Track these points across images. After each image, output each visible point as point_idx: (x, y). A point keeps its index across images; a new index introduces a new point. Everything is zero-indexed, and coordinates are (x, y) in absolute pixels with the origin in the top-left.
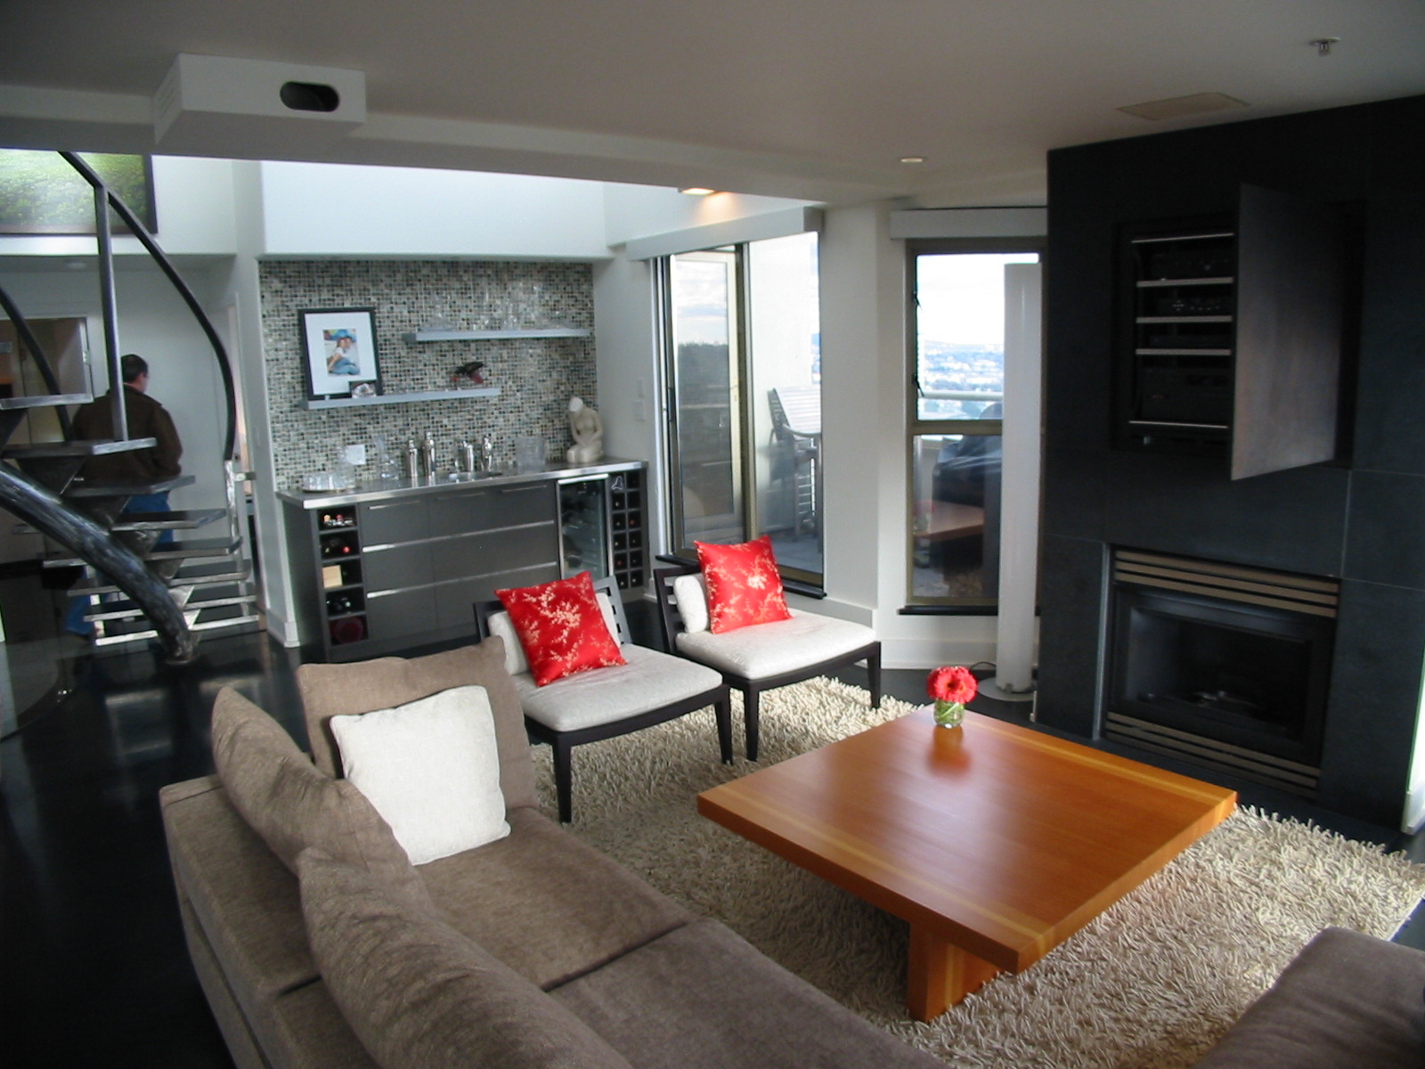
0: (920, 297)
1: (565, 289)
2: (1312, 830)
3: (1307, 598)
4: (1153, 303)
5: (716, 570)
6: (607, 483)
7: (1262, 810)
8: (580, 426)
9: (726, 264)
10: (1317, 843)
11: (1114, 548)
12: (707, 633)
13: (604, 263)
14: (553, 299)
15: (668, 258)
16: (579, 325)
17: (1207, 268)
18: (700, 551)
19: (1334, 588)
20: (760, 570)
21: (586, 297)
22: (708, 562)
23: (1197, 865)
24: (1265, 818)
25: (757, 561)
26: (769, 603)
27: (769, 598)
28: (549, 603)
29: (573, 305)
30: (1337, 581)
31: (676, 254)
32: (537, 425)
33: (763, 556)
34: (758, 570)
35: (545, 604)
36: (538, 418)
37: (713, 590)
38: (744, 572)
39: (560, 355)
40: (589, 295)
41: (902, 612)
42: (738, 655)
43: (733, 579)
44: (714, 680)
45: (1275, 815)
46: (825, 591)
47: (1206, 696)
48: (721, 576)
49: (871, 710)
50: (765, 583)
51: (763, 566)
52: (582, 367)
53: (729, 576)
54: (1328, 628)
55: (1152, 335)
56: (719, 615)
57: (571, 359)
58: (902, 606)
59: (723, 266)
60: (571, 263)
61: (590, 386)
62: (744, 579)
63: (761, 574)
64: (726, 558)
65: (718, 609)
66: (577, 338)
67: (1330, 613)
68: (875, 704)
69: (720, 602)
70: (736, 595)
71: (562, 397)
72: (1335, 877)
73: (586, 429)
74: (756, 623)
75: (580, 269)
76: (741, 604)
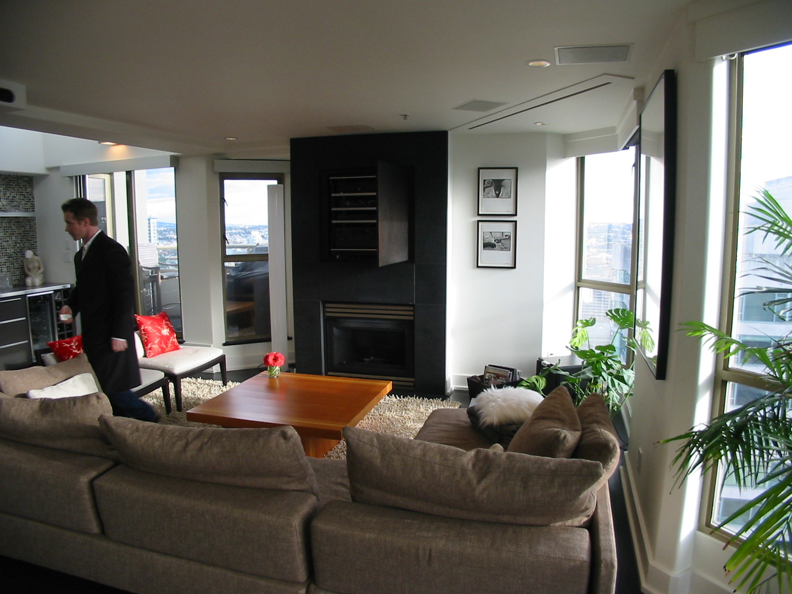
0: (226, 197)
1: (18, 190)
2: (416, 398)
3: (402, 314)
4: (338, 202)
5: (147, 327)
6: (53, 295)
7: (397, 396)
8: (31, 266)
9: (104, 179)
10: (419, 402)
11: (324, 303)
12: (145, 358)
13: (41, 177)
14: (12, 196)
15: (84, 177)
16: (26, 210)
17: (359, 189)
18: (138, 319)
19: (412, 308)
20: (166, 326)
21: (30, 195)
22: (143, 324)
23: (380, 415)
24: (398, 398)
25: (164, 322)
26: (171, 342)
27: (171, 339)
28: (76, 346)
29: (23, 199)
30: (413, 305)
31: (88, 175)
32: (5, 266)
33: (166, 320)
34: (165, 327)
35: (74, 347)
36: (5, 262)
37: (146, 337)
38: (159, 328)
39: (17, 227)
40: (31, 194)
41: (224, 345)
42: (167, 364)
43: (155, 331)
44: (161, 375)
45: (402, 396)
46: (184, 339)
47: (366, 360)
48: (150, 330)
49: (223, 386)
50: (169, 332)
51: (167, 325)
52: (29, 233)
53: (153, 330)
54: (411, 323)
55: (338, 215)
56: (150, 349)
57: (23, 229)
58: (224, 342)
59: (102, 180)
60: (21, 176)
61: (33, 244)
62: (160, 331)
63: (167, 328)
64: (151, 321)
65: (149, 346)
66: (26, 217)
67: (412, 318)
68: (225, 384)
69: (150, 343)
70: (158, 339)
71: (18, 250)
72: (428, 410)
73: (34, 267)
74: (167, 352)
75: (27, 179)
76: (160, 343)
